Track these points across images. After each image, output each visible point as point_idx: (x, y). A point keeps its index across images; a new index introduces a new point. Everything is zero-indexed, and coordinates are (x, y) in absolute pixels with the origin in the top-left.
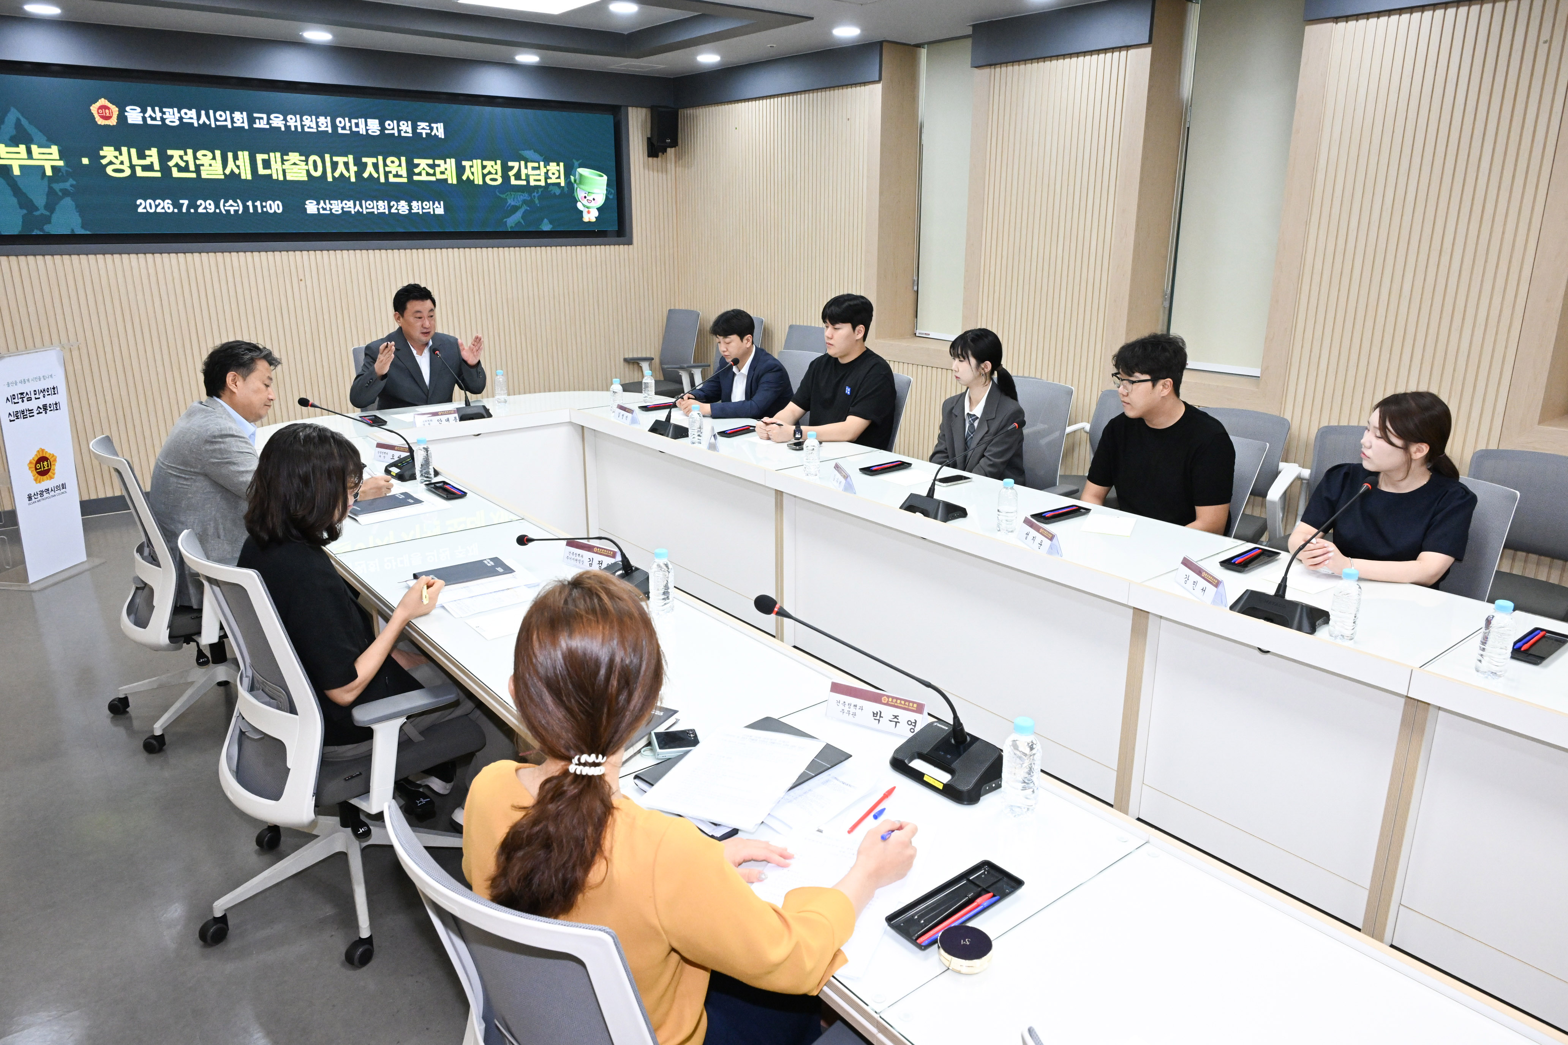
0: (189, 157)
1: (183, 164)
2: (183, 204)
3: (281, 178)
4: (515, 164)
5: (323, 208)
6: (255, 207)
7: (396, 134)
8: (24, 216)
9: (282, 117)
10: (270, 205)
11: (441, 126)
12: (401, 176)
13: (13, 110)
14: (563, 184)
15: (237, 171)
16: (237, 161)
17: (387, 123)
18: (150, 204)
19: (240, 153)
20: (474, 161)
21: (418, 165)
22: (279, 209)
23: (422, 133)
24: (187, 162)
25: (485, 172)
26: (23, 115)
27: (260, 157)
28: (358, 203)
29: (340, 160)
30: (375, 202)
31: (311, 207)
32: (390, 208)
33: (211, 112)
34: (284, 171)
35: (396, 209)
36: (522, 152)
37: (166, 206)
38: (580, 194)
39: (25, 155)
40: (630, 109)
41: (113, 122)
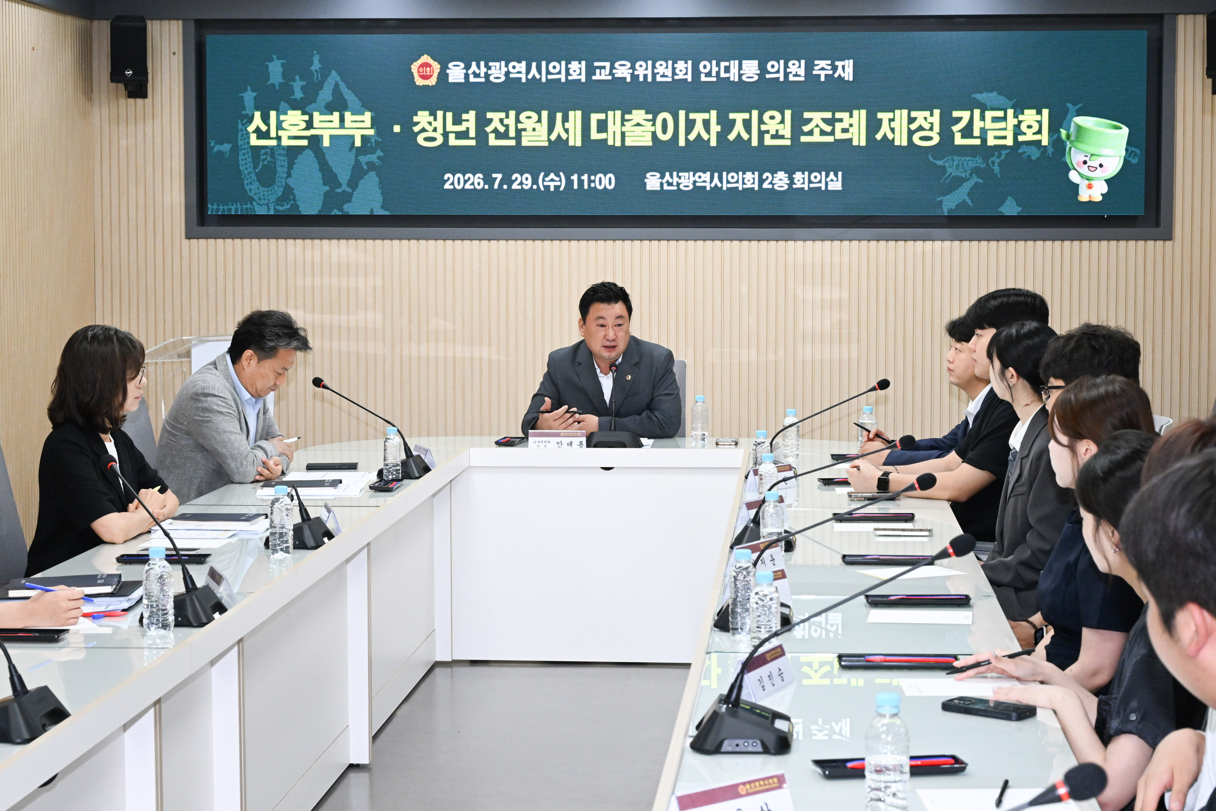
0: (511, 121)
1: (502, 129)
2: (496, 178)
3: (618, 144)
4: (965, 115)
5: (668, 182)
6: (581, 182)
7: (782, 79)
8: (326, 194)
9: (629, 65)
10: (600, 179)
11: (849, 64)
12: (782, 137)
13: (334, 73)
14: (1045, 142)
15: (564, 136)
16: (566, 124)
17: (770, 64)
18: (459, 179)
19: (571, 114)
20: (897, 112)
21: (810, 120)
22: (610, 184)
23: (819, 76)
24: (507, 126)
25: (913, 127)
26: (342, 79)
27: (595, 117)
28: (716, 175)
29: (699, 117)
30: (740, 173)
31: (653, 182)
32: (761, 181)
33: (544, 63)
34: (623, 134)
35: (771, 183)
36: (978, 96)
37: (476, 181)
38: (1075, 157)
39: (337, 123)
40: (1181, 18)
41: (432, 82)
